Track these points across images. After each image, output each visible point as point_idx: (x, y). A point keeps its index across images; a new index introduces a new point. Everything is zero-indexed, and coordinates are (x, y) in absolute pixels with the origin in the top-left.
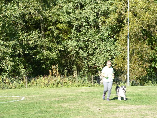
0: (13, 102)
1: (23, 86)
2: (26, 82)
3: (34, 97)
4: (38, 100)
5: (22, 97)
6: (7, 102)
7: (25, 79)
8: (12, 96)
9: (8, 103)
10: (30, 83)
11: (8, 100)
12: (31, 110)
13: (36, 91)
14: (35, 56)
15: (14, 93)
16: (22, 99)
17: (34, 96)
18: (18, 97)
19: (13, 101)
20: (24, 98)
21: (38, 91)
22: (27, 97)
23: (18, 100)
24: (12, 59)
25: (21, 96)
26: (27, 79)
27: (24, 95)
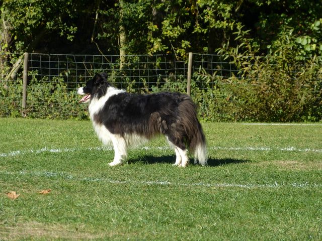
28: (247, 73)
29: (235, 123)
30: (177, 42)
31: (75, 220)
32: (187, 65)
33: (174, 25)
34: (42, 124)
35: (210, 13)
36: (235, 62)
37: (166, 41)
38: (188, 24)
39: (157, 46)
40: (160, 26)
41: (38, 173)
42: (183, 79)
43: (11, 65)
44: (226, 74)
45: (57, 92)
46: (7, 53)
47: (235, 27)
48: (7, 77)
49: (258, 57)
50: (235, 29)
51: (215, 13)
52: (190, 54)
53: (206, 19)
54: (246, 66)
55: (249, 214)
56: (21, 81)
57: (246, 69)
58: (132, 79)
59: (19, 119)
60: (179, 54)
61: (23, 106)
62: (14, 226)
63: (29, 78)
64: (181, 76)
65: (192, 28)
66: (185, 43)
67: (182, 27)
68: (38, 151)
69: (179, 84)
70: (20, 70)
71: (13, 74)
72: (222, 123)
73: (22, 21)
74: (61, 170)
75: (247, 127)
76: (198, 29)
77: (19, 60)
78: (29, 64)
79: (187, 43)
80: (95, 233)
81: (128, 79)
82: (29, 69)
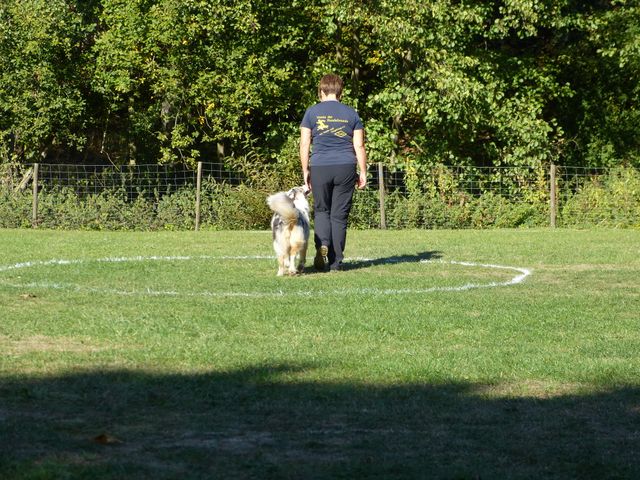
0: (462, 292)
1: (531, 213)
2: (552, 195)
3: (587, 273)
4: (609, 289)
5: (519, 269)
6: (428, 287)
7: (547, 177)
8: (464, 261)
9: (436, 297)
10: (574, 204)
11: (441, 282)
12: (562, 334)
13: (601, 242)
14: (607, 48)
15: (478, 245)
16: (517, 280)
17: (583, 267)
18: (495, 269)
19: (465, 288)
20: (527, 272)
21: (611, 245)
22: (544, 272)
23: (494, 284)
24: (471, 61)
25: (514, 262)
26: (554, 181)
27: (528, 258)
28: (255, 181)
29: (245, 232)
30: (187, 151)
31: (80, 332)
32: (196, 174)
33: (183, 135)
34: (51, 235)
35: (218, 122)
36: (243, 170)
37: (175, 151)
38: (196, 134)
39: (166, 155)
40: (170, 136)
41: (44, 285)
42: (192, 188)
43: (20, 176)
44: (235, 183)
45: (67, 202)
46: (17, 164)
47: (243, 136)
48: (17, 188)
49: (266, 166)
50: (244, 138)
51: (224, 123)
52: (200, 164)
53: (215, 128)
54: (255, 174)
55: (253, 323)
56: (31, 192)
57: (254, 177)
58: (142, 189)
59: (29, 230)
60: (189, 163)
61: (34, 216)
62: (19, 340)
63: (39, 188)
64: (190, 185)
65: (201, 137)
66: (195, 152)
67: (191, 136)
68: (46, 263)
69: (188, 192)
70: (31, 181)
71: (23, 185)
72: (230, 232)
73: (30, 132)
74: (69, 281)
75: (254, 235)
76: (205, 138)
77: (29, 171)
78: (39, 176)
79: (196, 152)
80: (101, 345)
81: (138, 188)
82: (39, 179)
